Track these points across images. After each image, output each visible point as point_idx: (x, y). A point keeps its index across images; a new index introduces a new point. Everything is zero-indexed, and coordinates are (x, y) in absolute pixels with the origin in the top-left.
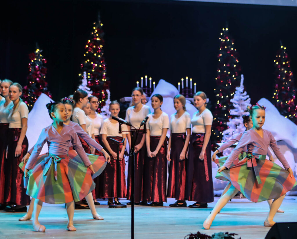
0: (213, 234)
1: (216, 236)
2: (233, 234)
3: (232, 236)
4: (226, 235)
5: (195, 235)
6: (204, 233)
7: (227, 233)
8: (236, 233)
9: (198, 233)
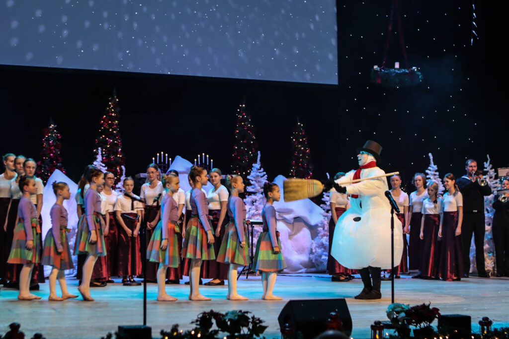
0: (227, 312)
1: (229, 314)
2: (247, 312)
3: (246, 314)
4: (240, 314)
5: (208, 313)
6: (217, 312)
7: (240, 311)
8: (249, 311)
9: (212, 311)
